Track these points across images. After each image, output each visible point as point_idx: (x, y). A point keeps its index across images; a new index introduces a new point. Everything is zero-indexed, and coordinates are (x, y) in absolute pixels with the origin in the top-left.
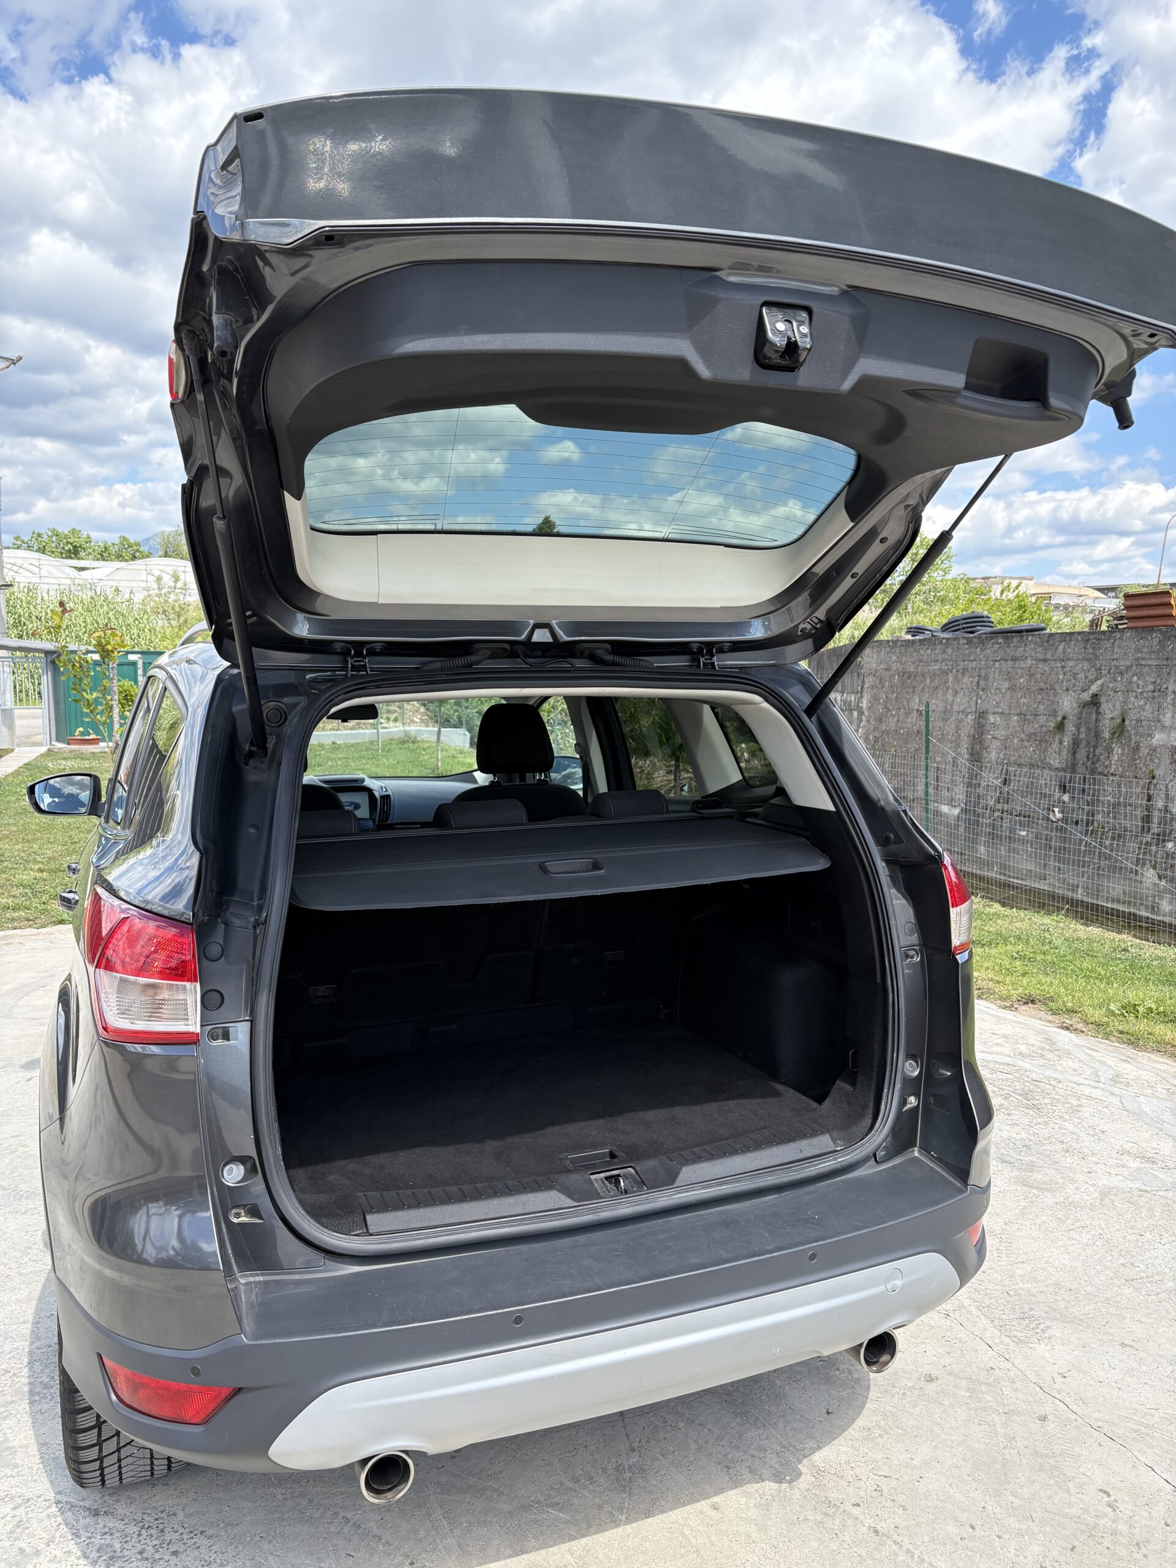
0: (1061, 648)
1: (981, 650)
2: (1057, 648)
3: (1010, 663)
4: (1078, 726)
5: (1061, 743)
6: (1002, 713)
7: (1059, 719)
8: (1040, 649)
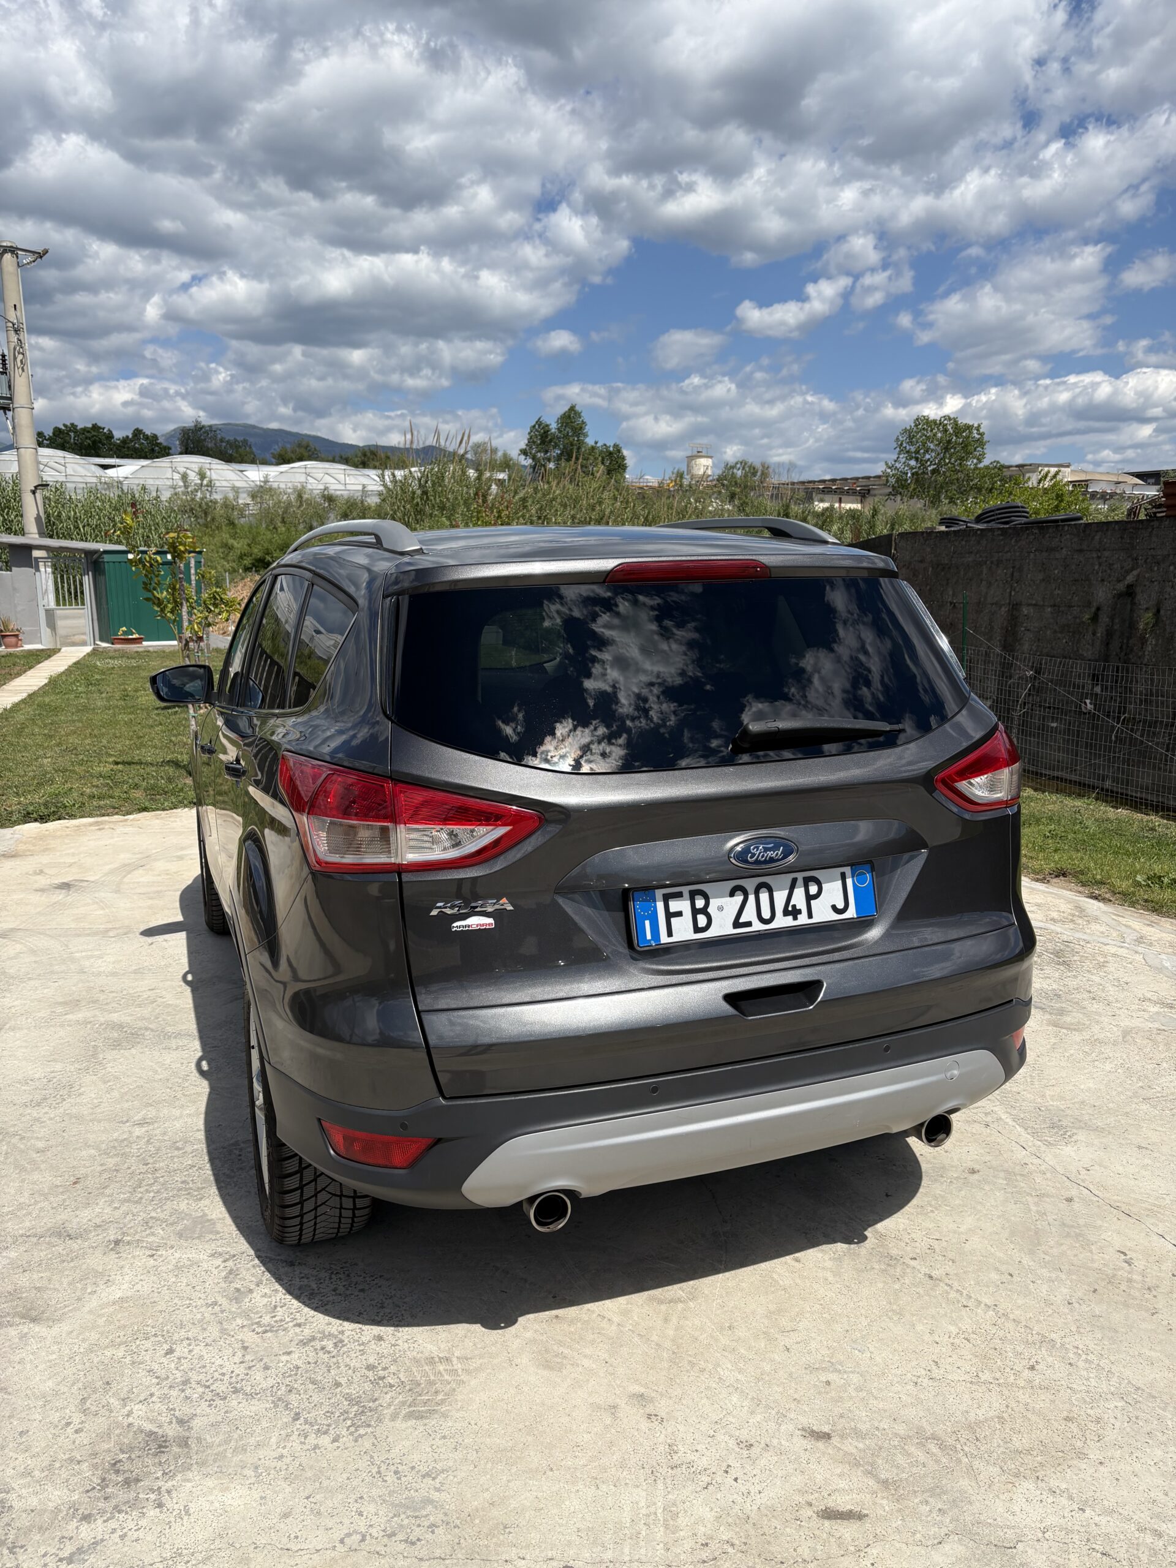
0: (1097, 538)
1: (1016, 541)
2: (1093, 539)
3: (1045, 554)
4: (1112, 618)
5: (1094, 634)
6: (1035, 605)
7: (1093, 610)
8: (1076, 539)
